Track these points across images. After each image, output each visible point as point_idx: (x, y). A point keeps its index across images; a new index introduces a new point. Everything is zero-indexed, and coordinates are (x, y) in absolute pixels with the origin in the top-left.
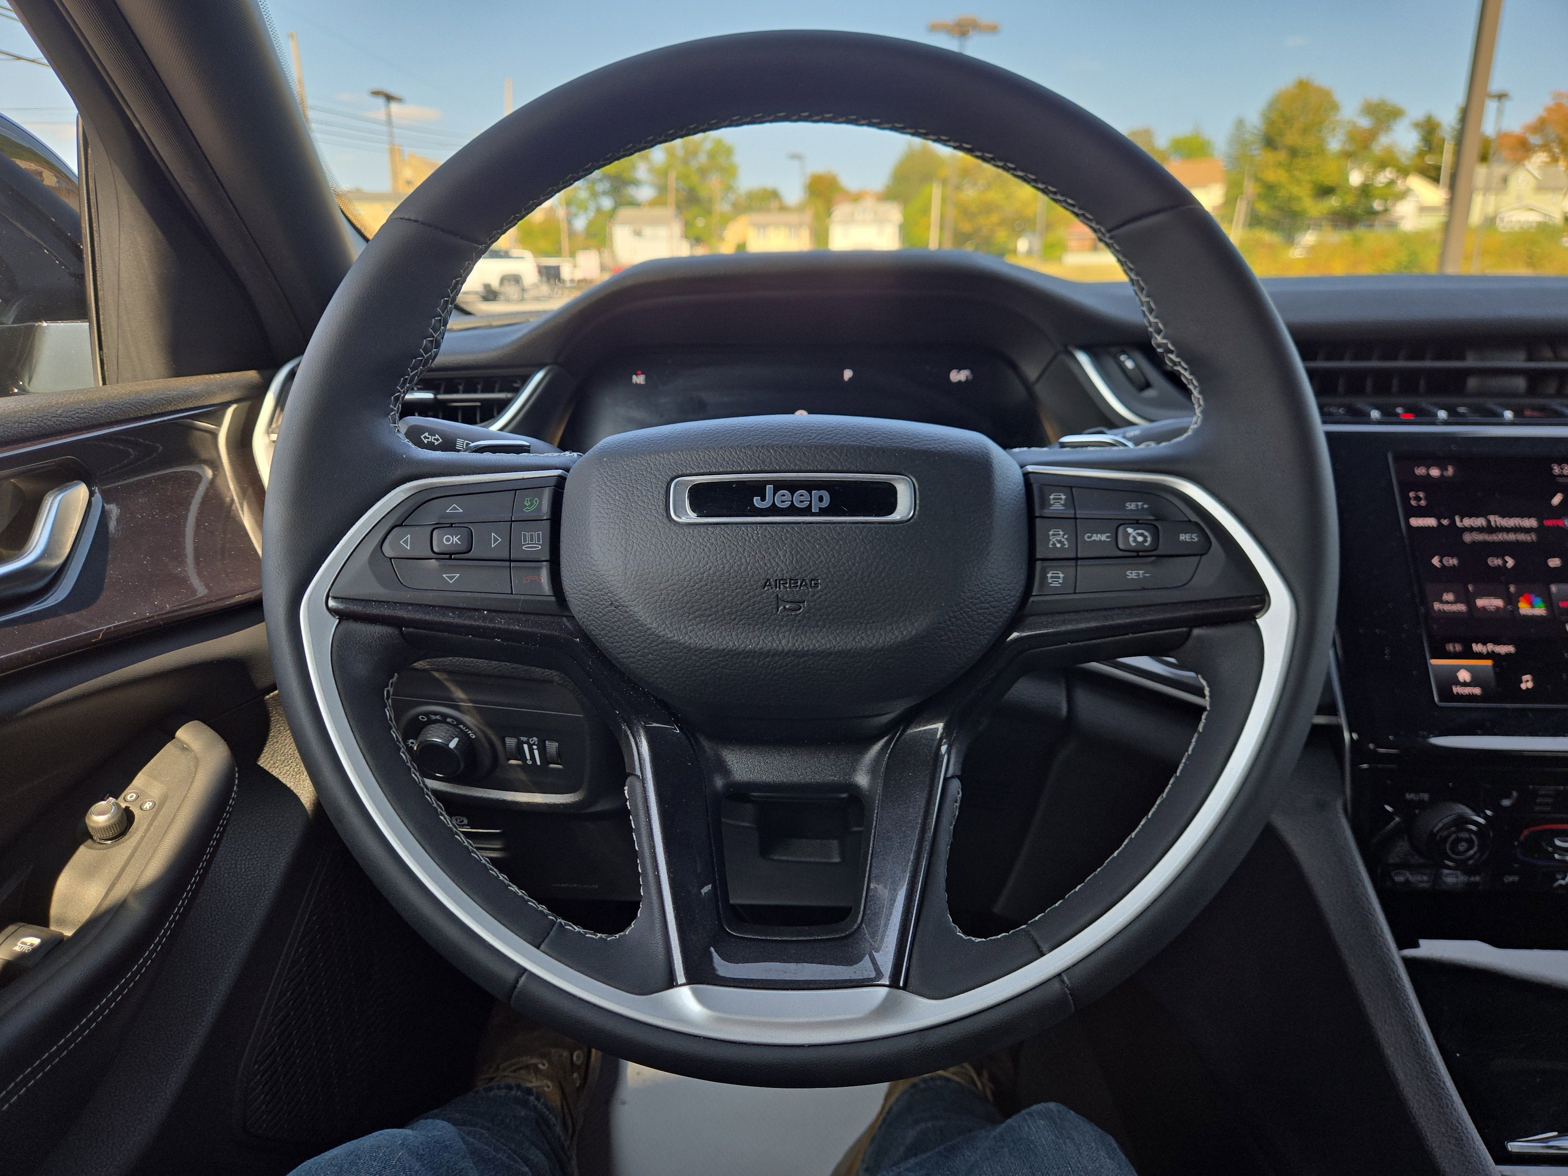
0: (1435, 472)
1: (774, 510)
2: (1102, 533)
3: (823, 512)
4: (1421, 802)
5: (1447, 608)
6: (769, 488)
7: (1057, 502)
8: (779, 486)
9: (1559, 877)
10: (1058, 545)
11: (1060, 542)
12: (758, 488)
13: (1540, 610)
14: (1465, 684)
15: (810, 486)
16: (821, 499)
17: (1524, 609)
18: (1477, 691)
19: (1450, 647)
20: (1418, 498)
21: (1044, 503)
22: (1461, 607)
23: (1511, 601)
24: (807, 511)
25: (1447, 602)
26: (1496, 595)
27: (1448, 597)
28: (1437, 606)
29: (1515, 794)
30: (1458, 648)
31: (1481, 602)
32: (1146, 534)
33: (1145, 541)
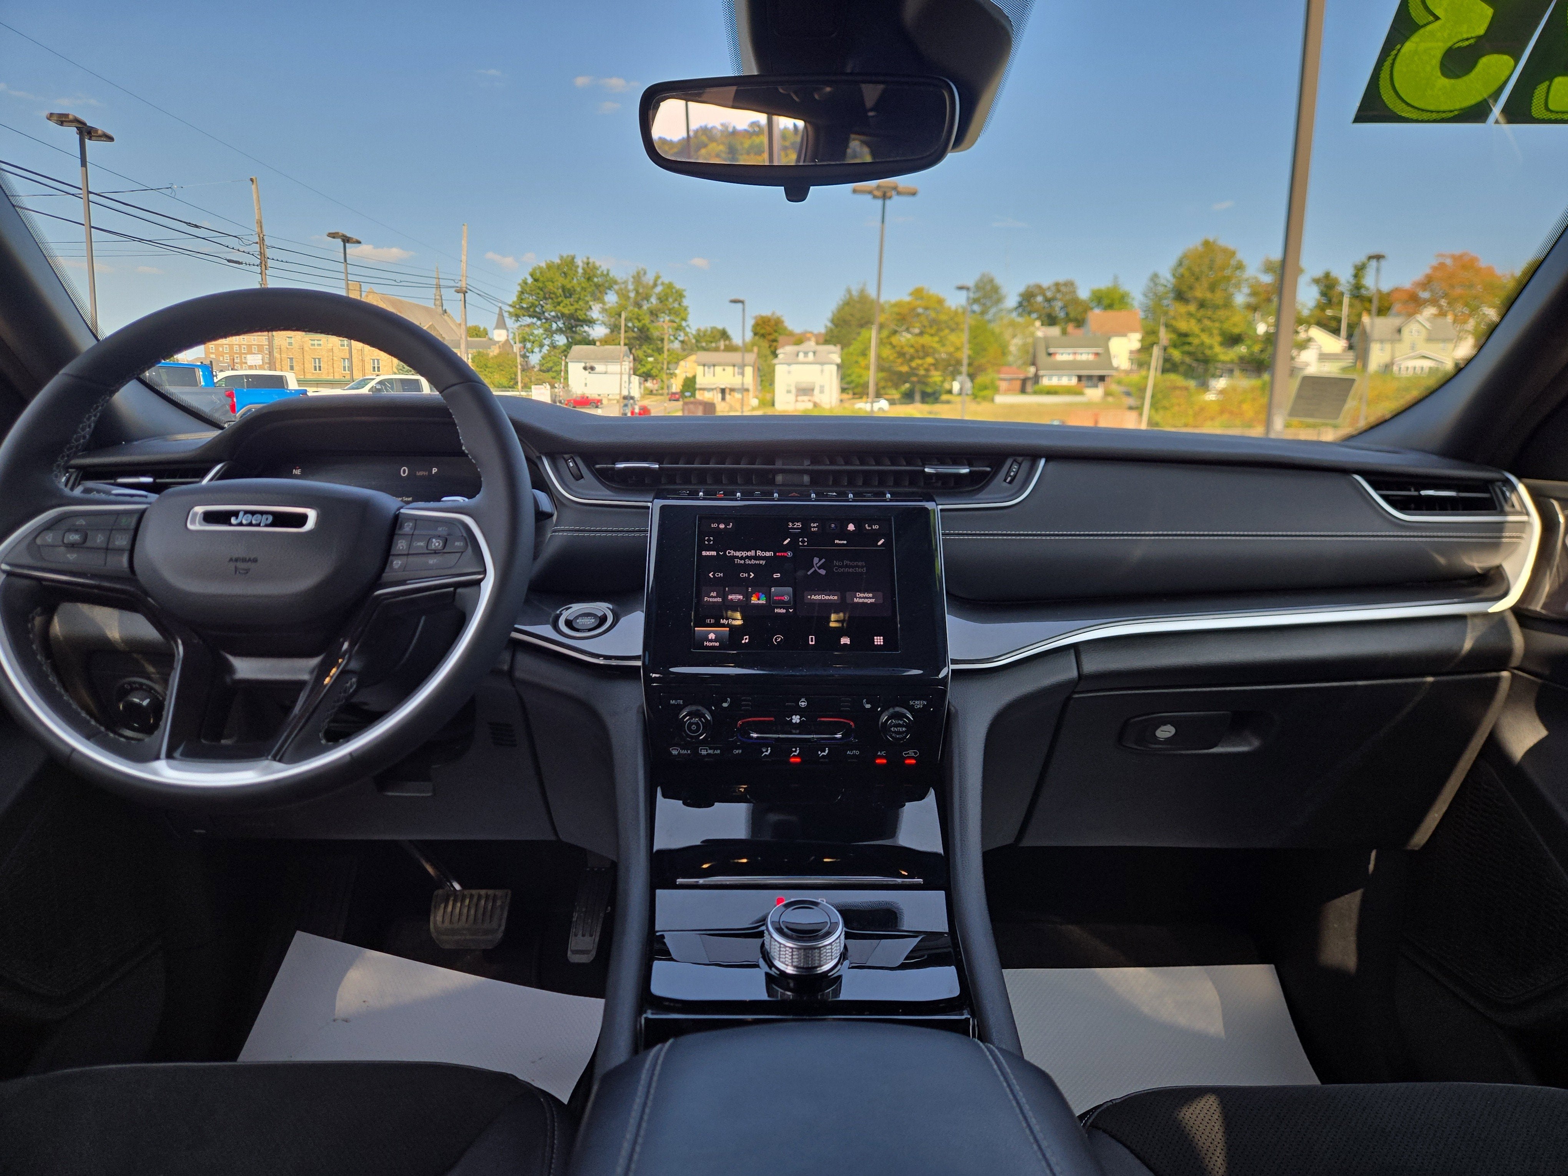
0: (722, 526)
1: (241, 524)
2: (421, 542)
3: (267, 526)
4: (678, 705)
5: (711, 600)
6: (241, 514)
7: (408, 527)
8: (246, 512)
9: (764, 750)
10: (401, 548)
11: (402, 546)
12: (236, 514)
13: (763, 601)
14: (711, 641)
15: (262, 513)
16: (267, 519)
17: (754, 600)
18: (717, 644)
19: (708, 621)
20: (709, 540)
21: (401, 527)
22: (720, 600)
23: (748, 597)
24: (258, 525)
25: (712, 597)
26: (739, 594)
27: (714, 594)
28: (706, 599)
29: (729, 699)
30: (712, 621)
31: (730, 597)
32: (441, 542)
33: (439, 545)
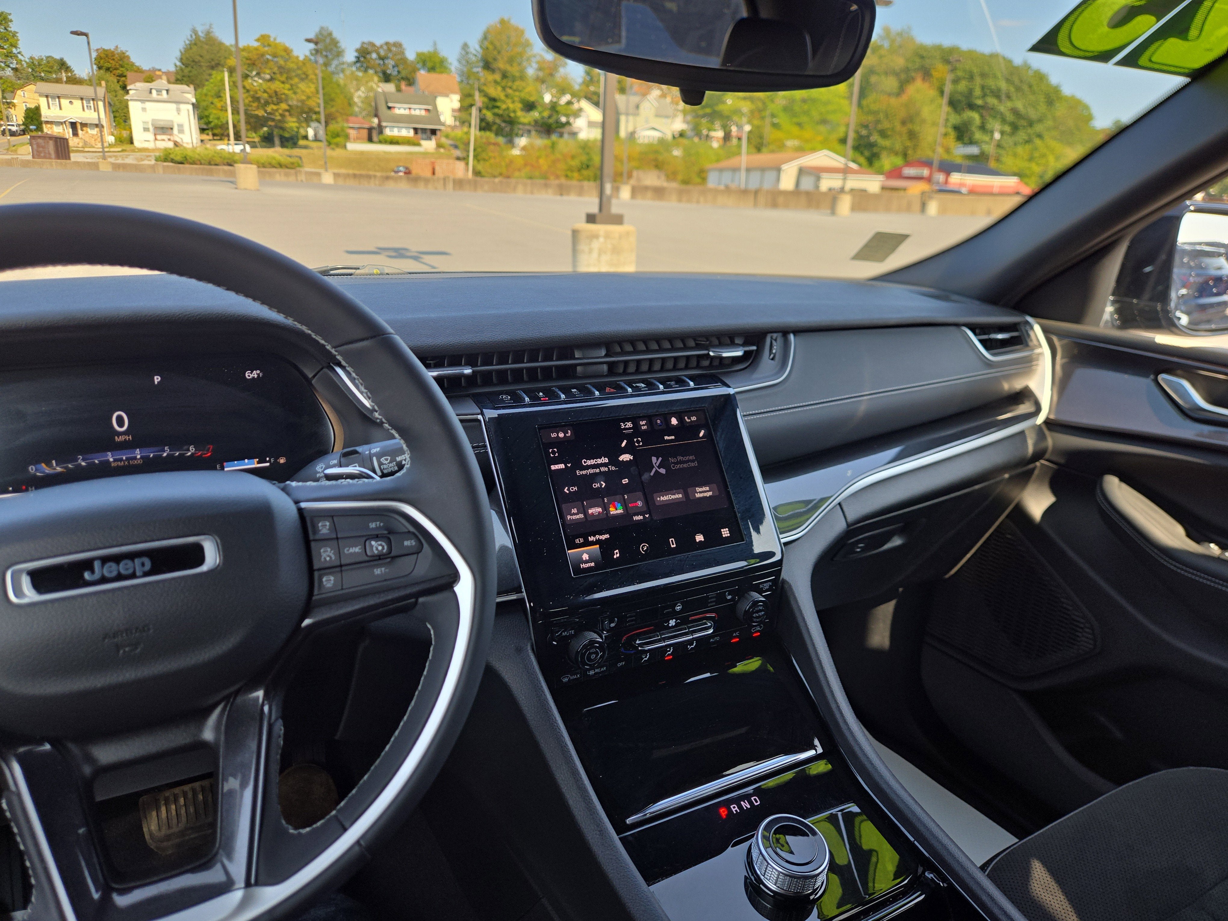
0: (561, 435)
1: (104, 580)
2: (356, 546)
3: (146, 574)
4: (571, 635)
5: (574, 517)
6: (97, 565)
7: (324, 527)
8: (105, 560)
10: (328, 559)
11: (329, 556)
12: (88, 564)
13: (620, 511)
14: (586, 562)
15: (132, 556)
16: (143, 565)
17: (613, 511)
18: (593, 564)
19: (577, 541)
20: (554, 452)
21: (316, 530)
22: (581, 516)
23: (606, 508)
24: (133, 576)
25: (574, 514)
26: (598, 506)
27: (574, 511)
28: (569, 517)
29: (616, 619)
30: (582, 540)
31: (590, 511)
32: (384, 544)
33: (383, 548)
